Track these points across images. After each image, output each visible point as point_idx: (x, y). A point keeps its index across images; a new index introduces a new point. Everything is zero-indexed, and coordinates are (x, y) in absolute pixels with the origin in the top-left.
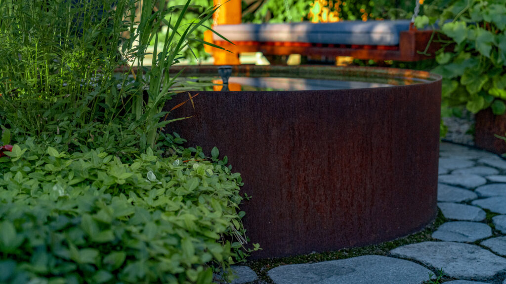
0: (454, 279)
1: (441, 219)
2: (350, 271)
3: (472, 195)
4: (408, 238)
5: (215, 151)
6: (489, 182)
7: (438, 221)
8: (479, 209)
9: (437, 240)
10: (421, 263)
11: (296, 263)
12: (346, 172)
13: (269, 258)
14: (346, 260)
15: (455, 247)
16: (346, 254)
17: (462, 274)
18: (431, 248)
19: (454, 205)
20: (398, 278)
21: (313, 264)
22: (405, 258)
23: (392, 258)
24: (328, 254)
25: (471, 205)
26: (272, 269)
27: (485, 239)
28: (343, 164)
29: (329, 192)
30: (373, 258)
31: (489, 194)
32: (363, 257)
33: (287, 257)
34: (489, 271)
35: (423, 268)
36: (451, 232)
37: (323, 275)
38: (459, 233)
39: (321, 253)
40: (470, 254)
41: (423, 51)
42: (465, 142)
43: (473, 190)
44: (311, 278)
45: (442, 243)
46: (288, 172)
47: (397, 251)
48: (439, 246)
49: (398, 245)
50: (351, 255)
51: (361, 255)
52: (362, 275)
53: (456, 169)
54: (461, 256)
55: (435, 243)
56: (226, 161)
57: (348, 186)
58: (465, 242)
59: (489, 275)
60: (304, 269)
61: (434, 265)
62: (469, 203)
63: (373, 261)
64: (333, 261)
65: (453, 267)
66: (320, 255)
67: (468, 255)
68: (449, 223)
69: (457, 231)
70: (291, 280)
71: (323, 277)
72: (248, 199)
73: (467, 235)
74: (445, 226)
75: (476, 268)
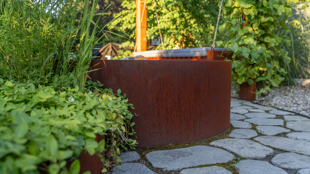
0: (245, 159)
1: (232, 128)
2: (190, 154)
3: (244, 117)
4: (218, 136)
5: (119, 91)
6: (249, 112)
7: (231, 128)
8: (249, 123)
9: (232, 138)
10: (226, 150)
11: (161, 150)
12: (187, 103)
13: (147, 147)
14: (188, 148)
15: (242, 141)
16: (188, 145)
17: (248, 156)
18: (230, 141)
19: (236, 121)
20: (215, 158)
21: (170, 150)
22: (218, 147)
23: (211, 147)
24: (178, 145)
25: (244, 121)
26: (149, 153)
27: (255, 137)
28: (186, 99)
29: (179, 113)
30: (201, 147)
31: (251, 117)
32: (196, 146)
33: (157, 147)
34: (262, 154)
35: (228, 152)
36: (238, 133)
37: (176, 156)
38: (242, 134)
39: (174, 145)
40: (250, 145)
41: (220, 55)
42: (236, 97)
43: (243, 115)
44: (169, 158)
45: (235, 139)
46: (157, 102)
47: (213, 143)
48: (234, 140)
49: (213, 140)
50: (190, 146)
51: (195, 146)
52: (196, 156)
53: (234, 107)
54: (246, 146)
55: (231, 139)
56: (125, 96)
57: (188, 110)
58: (245, 139)
59: (263, 156)
60: (165, 153)
61: (233, 151)
62: (243, 120)
63: (201, 149)
64: (181, 149)
65: (244, 152)
66: (174, 146)
67: (250, 146)
68: (236, 129)
69: (241, 133)
70: (158, 160)
71: (175, 158)
72: (136, 116)
73: (246, 135)
74: (235, 131)
75: (256, 153)
